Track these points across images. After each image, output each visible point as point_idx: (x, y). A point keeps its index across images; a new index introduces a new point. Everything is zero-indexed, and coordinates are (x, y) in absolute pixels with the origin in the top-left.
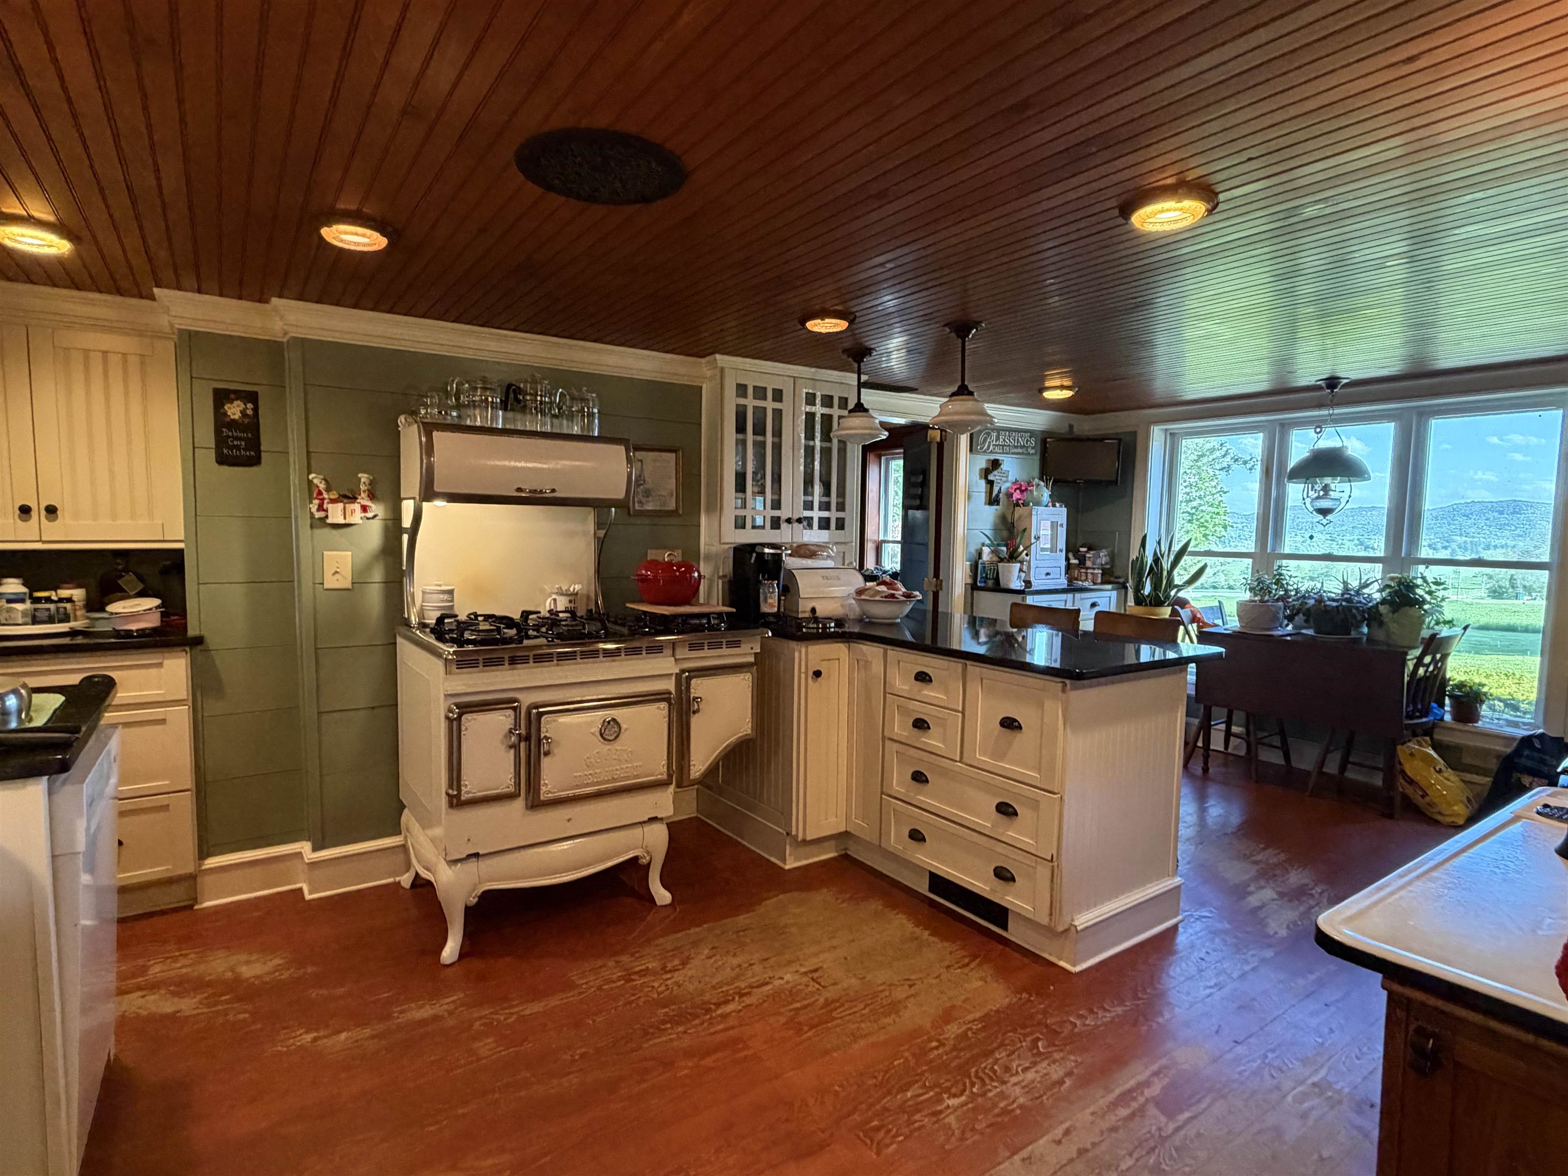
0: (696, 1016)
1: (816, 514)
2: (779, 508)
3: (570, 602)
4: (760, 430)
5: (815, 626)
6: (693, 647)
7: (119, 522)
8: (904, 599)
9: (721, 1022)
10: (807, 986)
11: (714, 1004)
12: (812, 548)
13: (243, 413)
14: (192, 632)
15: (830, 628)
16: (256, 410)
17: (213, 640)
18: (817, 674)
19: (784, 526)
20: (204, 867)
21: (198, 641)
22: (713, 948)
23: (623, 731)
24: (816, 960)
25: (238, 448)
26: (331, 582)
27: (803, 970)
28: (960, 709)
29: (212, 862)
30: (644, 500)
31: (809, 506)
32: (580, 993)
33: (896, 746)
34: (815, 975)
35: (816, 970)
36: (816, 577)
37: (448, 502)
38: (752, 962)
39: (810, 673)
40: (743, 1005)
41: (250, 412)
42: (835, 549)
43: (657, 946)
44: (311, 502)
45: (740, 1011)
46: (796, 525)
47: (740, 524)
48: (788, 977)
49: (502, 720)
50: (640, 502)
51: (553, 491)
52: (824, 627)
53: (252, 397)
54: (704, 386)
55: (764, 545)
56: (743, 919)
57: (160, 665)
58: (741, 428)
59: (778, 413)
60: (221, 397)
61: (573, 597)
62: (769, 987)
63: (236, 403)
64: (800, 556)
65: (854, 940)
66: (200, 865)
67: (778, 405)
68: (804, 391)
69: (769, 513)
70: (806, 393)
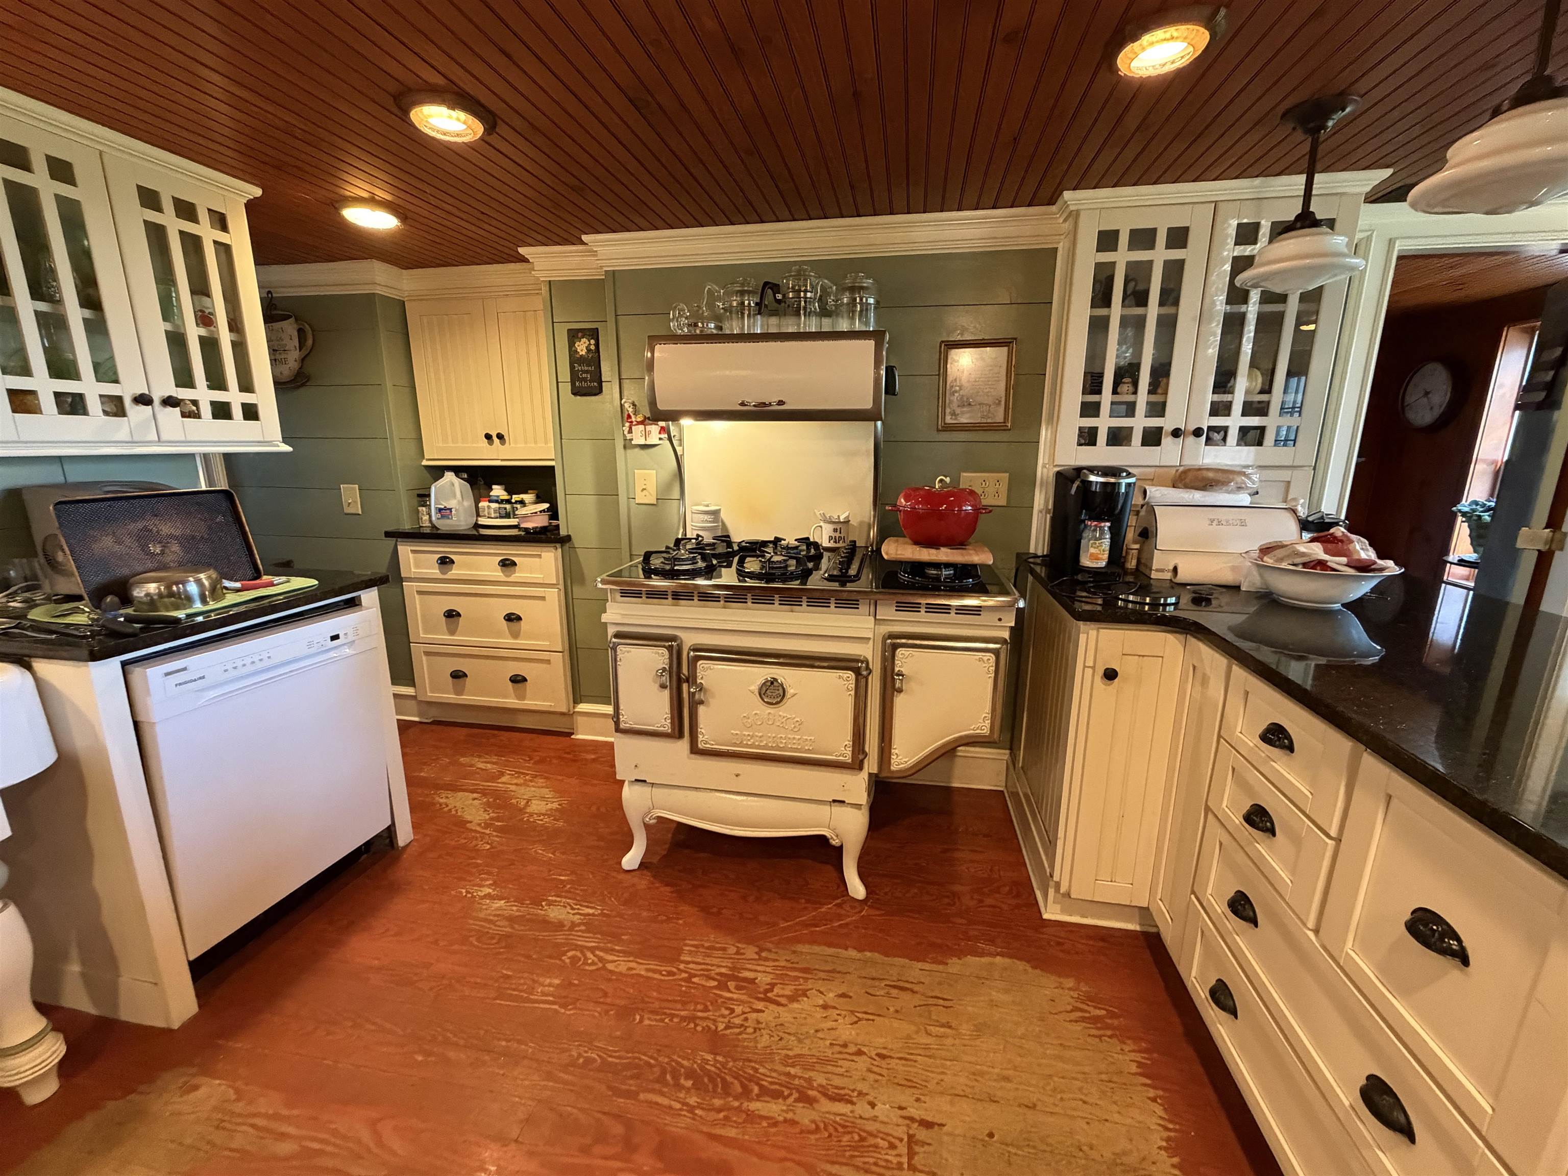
0: (727, 1090)
1: (1235, 421)
2: (1161, 414)
3: (835, 530)
4: (1138, 297)
5: (1138, 599)
6: (902, 607)
7: (519, 446)
8: (1352, 572)
9: (737, 1125)
10: (892, 1146)
11: (761, 1087)
12: (1211, 475)
13: (589, 350)
14: (563, 532)
15: (1166, 605)
16: (597, 345)
17: (576, 541)
18: (1110, 675)
19: (1167, 441)
20: (576, 710)
21: (568, 539)
22: (843, 995)
23: (788, 696)
24: (946, 1107)
25: (585, 380)
26: (641, 498)
27: (913, 1112)
28: (1333, 832)
29: (583, 707)
30: (958, 411)
31: (1219, 409)
32: (670, 973)
33: (1220, 831)
34: (922, 1134)
35: (927, 1125)
36: (1198, 521)
37: (697, 420)
38: (865, 1049)
39: (1100, 672)
40: (790, 1116)
41: (593, 347)
42: (1255, 477)
43: (794, 952)
44: (623, 426)
45: (775, 1124)
46: (1191, 439)
47: (1088, 437)
48: (882, 1110)
49: (657, 657)
50: (954, 414)
51: (781, 403)
52: (1155, 605)
53: (594, 334)
54: (1060, 246)
55: (1092, 470)
56: (916, 970)
57: (540, 556)
58: (1102, 297)
59: (1175, 270)
60: (574, 336)
61: (841, 526)
62: (844, 1108)
63: (584, 340)
64: (1187, 487)
65: (1033, 1107)
66: (574, 707)
67: (1176, 254)
68: (1234, 223)
69: (1140, 422)
70: (1239, 225)
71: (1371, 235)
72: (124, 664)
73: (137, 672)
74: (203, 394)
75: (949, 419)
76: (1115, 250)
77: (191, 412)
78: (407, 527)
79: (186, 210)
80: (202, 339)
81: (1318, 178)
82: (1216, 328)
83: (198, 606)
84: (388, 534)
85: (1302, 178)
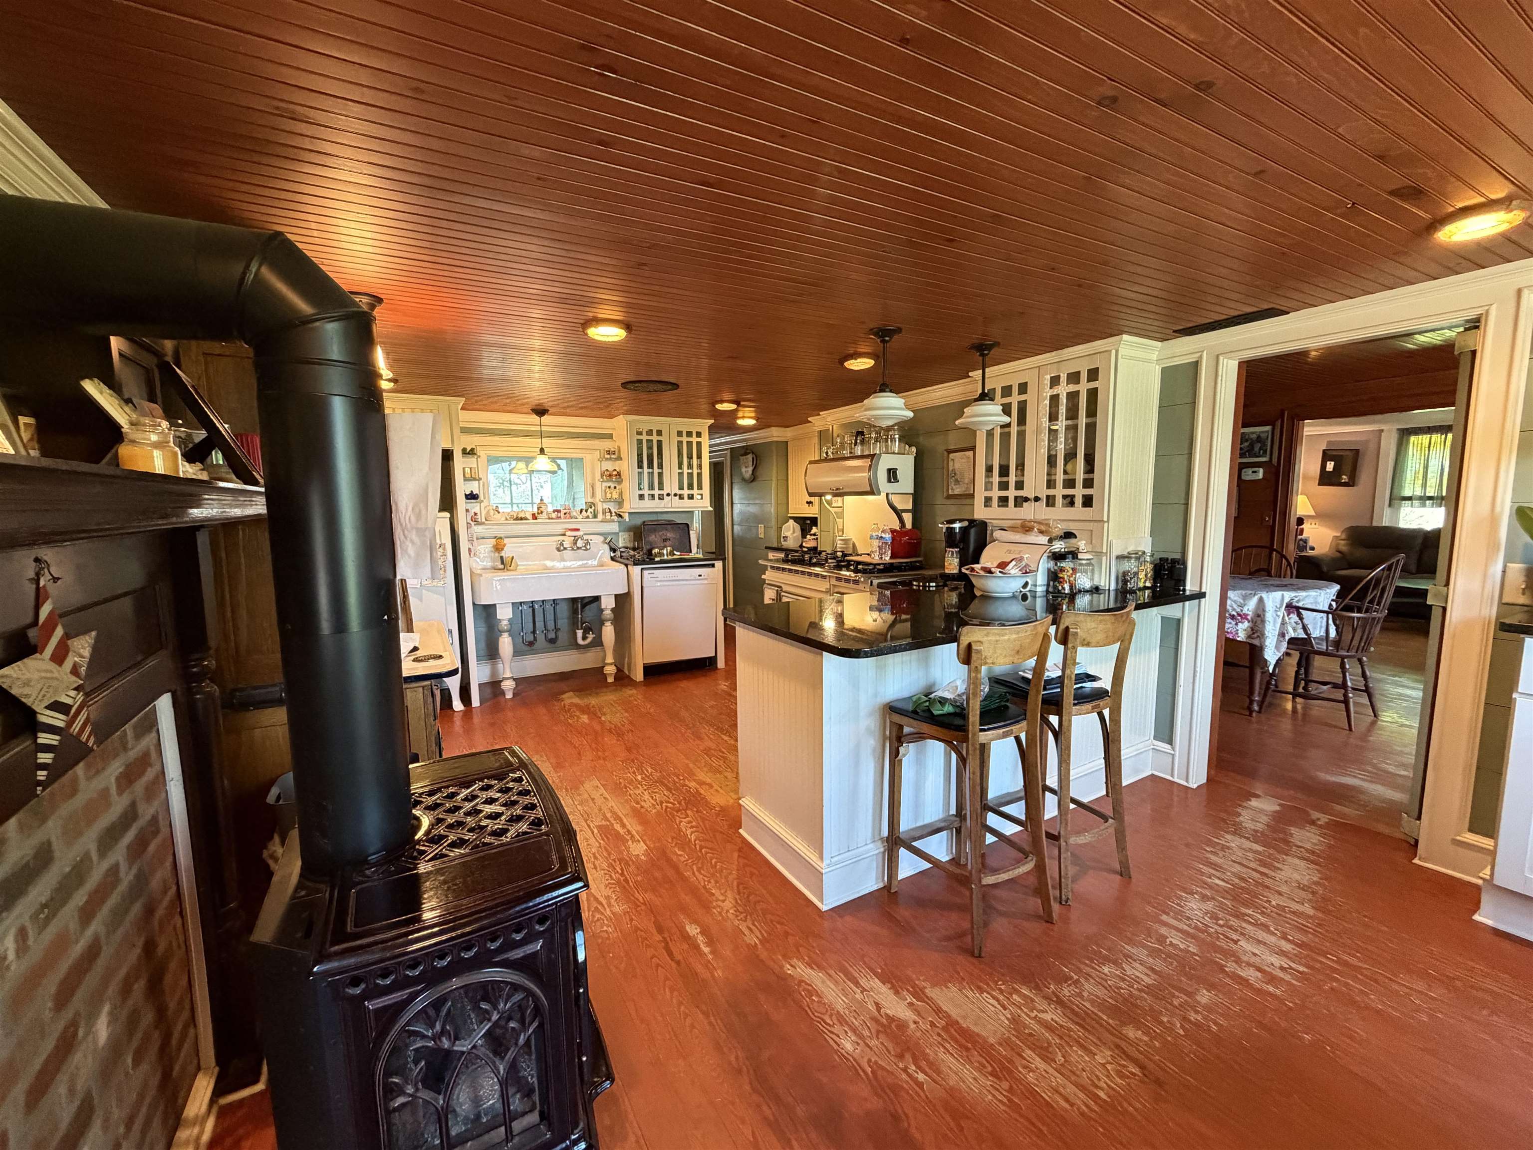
1: (1059, 492)
31: (1052, 485)
46: (1034, 503)
47: (989, 502)
50: (952, 489)
67: (1023, 397)
68: (1048, 377)
69: (1012, 493)
70: (1051, 378)
71: (1201, 357)
72: (642, 569)
73: (646, 572)
74: (686, 492)
75: (950, 492)
76: (1011, 395)
77: (681, 497)
78: (775, 545)
79: (689, 434)
80: (688, 473)
81: (987, 370)
82: (1045, 437)
83: (666, 557)
84: (766, 548)
85: (981, 371)
